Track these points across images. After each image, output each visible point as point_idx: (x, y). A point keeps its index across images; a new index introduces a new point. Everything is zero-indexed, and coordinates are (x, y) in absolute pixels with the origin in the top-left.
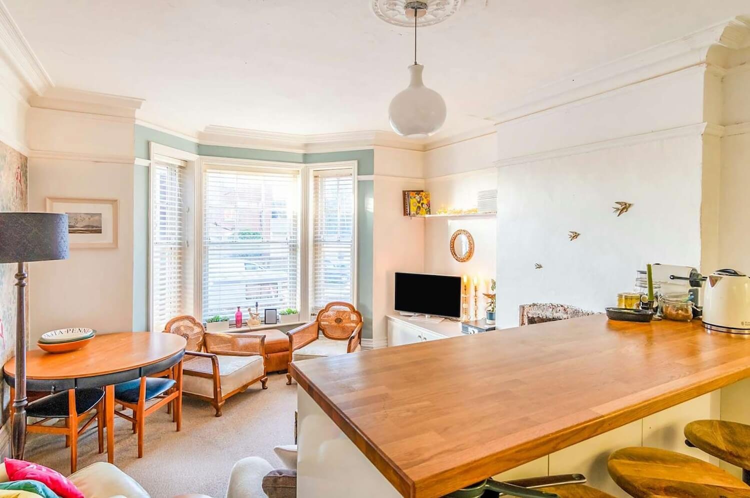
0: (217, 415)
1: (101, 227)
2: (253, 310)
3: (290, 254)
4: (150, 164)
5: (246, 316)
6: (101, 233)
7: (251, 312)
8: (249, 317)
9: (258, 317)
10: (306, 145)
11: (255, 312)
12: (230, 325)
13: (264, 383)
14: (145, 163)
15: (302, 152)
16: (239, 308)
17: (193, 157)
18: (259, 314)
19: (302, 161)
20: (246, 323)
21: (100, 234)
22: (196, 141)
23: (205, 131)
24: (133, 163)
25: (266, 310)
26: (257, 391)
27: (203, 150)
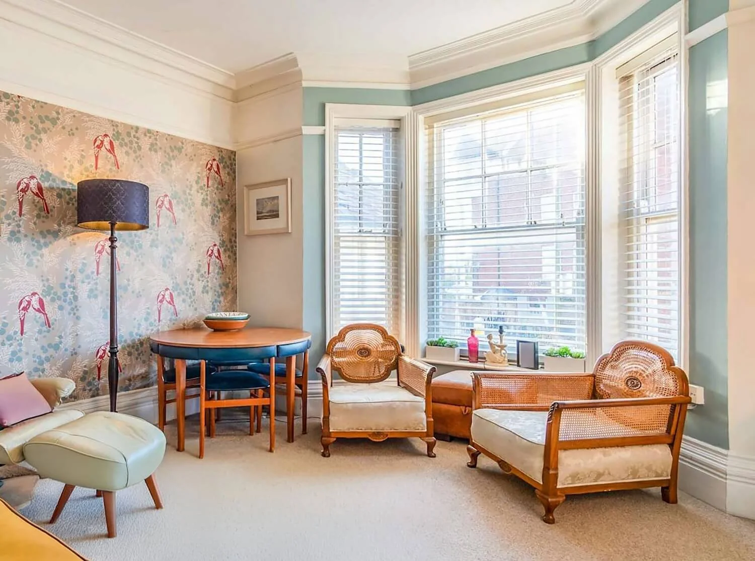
0: (324, 455)
1: (278, 211)
2: (496, 339)
3: (578, 246)
4: (325, 130)
5: (484, 347)
6: (278, 217)
7: (493, 341)
8: (489, 350)
9: (503, 351)
10: (593, 21)
11: (499, 341)
12: (461, 356)
13: (430, 446)
14: (318, 130)
15: (584, 39)
16: (472, 331)
17: (403, 111)
18: (505, 346)
19: (585, 58)
20: (485, 358)
21: (277, 219)
22: (406, 87)
23: (410, 68)
24: (302, 134)
25: (518, 342)
26: (416, 453)
27: (416, 97)
